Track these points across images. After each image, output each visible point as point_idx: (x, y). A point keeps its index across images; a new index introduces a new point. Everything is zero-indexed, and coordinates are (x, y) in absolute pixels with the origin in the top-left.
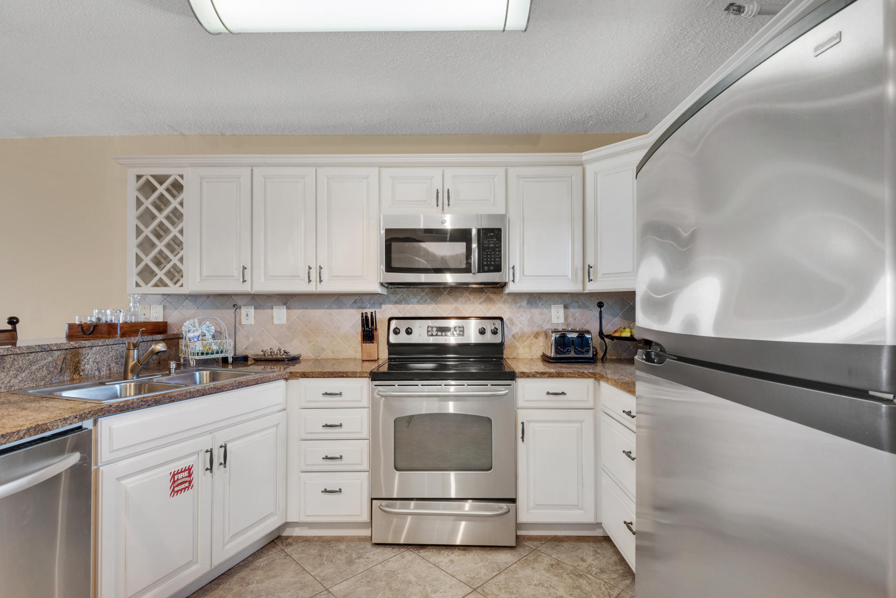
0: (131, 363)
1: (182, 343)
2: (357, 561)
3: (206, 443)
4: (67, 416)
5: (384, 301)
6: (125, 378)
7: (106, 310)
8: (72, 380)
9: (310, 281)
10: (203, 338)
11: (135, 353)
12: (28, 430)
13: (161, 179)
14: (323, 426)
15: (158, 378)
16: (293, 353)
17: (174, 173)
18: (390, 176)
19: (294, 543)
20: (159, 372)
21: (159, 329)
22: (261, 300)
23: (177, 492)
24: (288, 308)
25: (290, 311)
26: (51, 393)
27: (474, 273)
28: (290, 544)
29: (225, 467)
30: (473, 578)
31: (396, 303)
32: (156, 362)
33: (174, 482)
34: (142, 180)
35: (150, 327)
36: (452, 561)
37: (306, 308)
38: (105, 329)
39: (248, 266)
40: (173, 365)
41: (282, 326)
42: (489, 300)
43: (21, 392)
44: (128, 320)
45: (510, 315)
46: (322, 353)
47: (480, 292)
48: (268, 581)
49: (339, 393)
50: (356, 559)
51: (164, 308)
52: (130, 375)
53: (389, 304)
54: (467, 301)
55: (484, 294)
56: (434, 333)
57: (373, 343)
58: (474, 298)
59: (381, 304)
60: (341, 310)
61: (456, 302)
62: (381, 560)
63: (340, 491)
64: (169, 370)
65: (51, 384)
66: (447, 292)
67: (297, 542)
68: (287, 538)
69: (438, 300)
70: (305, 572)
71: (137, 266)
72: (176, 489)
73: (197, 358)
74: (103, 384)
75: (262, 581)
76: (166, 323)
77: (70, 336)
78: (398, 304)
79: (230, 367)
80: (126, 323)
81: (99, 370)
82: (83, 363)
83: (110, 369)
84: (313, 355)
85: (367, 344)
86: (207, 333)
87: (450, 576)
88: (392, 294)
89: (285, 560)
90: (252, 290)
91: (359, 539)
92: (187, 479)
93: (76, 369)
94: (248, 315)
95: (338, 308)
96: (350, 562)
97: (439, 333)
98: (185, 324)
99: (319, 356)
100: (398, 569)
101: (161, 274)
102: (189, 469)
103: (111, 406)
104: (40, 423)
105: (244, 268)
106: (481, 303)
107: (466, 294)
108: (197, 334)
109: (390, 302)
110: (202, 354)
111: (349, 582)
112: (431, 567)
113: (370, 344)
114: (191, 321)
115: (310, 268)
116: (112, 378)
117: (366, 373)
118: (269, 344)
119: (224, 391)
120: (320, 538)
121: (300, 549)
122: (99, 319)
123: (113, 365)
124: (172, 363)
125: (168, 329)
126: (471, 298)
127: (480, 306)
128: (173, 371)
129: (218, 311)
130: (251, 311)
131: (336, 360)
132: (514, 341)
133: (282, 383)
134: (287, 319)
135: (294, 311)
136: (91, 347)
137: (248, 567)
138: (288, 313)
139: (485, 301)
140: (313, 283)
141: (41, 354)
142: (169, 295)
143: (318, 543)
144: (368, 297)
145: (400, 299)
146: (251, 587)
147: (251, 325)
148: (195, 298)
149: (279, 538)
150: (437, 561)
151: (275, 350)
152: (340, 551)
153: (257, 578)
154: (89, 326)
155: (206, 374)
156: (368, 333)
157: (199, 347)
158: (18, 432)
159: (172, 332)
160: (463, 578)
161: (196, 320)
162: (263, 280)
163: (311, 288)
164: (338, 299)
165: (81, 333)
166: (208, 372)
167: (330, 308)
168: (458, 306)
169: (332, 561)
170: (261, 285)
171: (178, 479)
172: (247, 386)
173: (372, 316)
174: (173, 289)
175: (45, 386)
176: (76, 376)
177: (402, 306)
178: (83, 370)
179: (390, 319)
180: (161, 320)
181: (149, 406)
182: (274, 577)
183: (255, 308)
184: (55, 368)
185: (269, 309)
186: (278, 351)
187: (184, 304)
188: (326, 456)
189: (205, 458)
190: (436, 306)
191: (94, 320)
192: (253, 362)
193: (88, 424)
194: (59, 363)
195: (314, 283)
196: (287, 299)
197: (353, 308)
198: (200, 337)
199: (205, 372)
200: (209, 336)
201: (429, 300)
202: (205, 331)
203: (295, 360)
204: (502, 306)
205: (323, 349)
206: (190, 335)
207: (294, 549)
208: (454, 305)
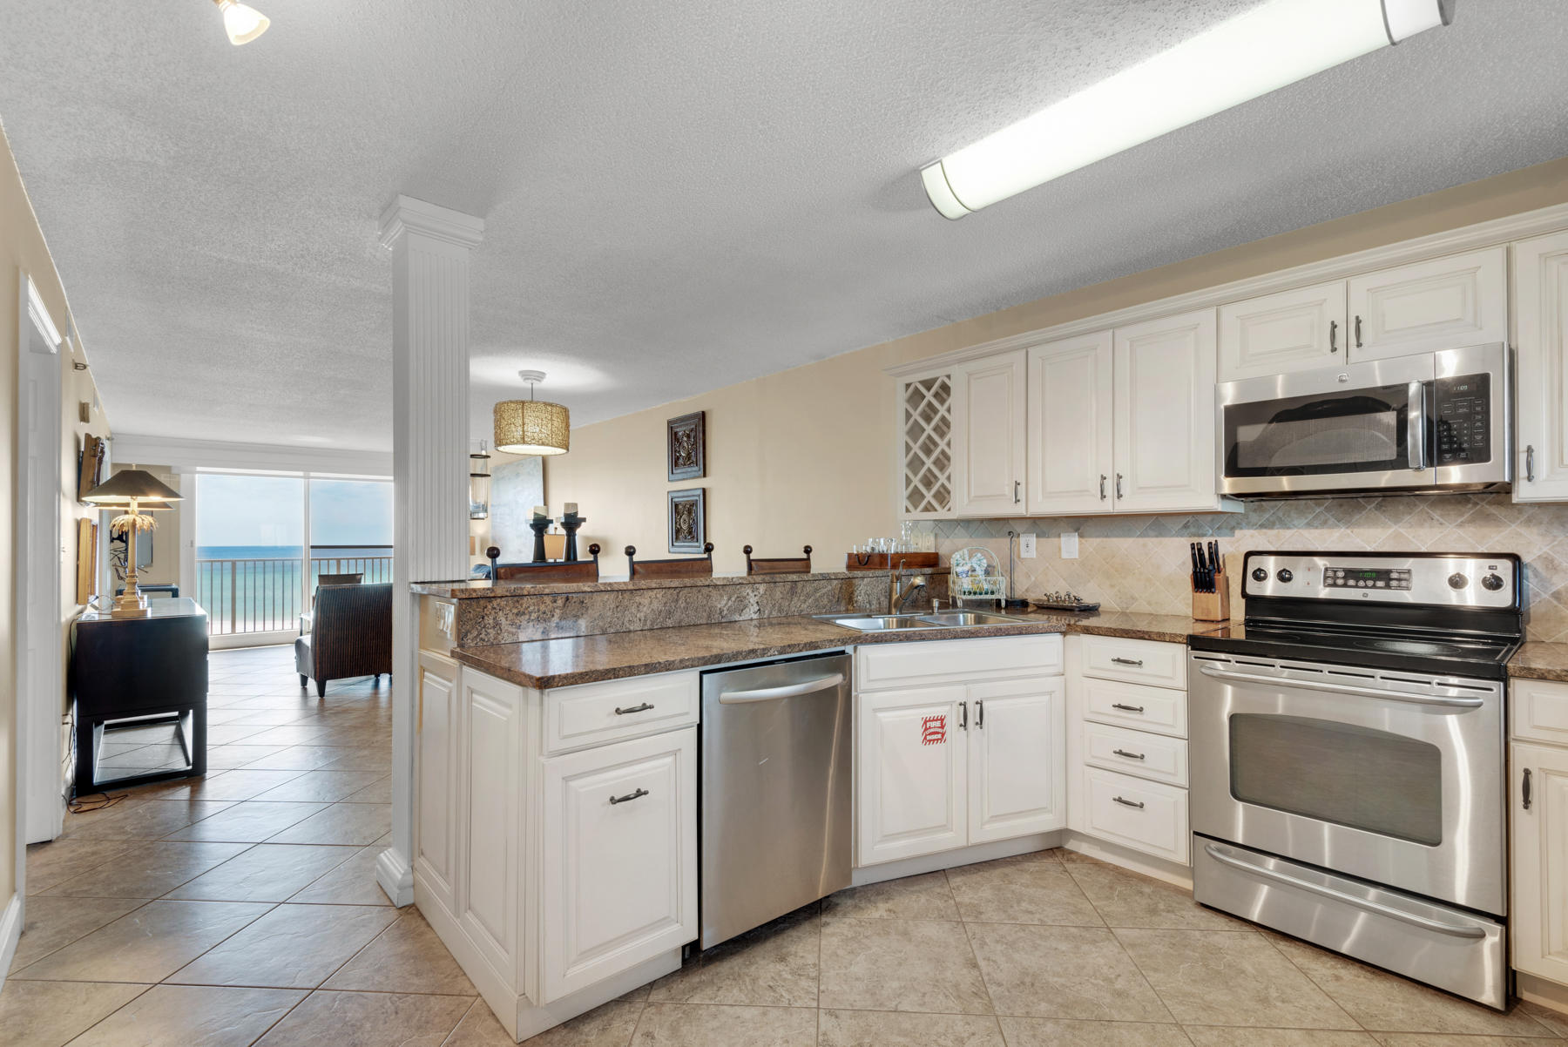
0: (895, 597)
1: (951, 578)
2: (1164, 914)
3: (959, 694)
4: (832, 638)
5: (1238, 524)
6: (890, 613)
7: (879, 539)
8: (847, 611)
9: (1103, 497)
10: (973, 573)
11: (897, 586)
12: (805, 644)
13: (928, 384)
14: (1114, 706)
15: (919, 616)
16: (1088, 600)
17: (939, 373)
18: (1237, 317)
19: (1078, 861)
20: (923, 610)
21: (930, 562)
22: (1045, 525)
23: (930, 741)
24: (1081, 536)
25: (1083, 540)
26: (828, 619)
27: (1418, 469)
28: (1074, 861)
29: (981, 728)
30: (1371, 1016)
31: (1262, 526)
32: (925, 599)
33: (926, 729)
34: (911, 389)
35: (920, 559)
36: (1338, 978)
37: (1107, 536)
38: (877, 560)
39: (1022, 481)
40: (936, 603)
41: (1072, 561)
42: (1487, 518)
43: (808, 616)
44: (899, 551)
45: (1546, 549)
46: (1133, 604)
47: (1460, 503)
48: (1034, 889)
49: (1137, 661)
50: (1163, 910)
51: (936, 535)
52: (893, 610)
53: (1248, 529)
54: (1425, 520)
55: (1470, 506)
56: (1340, 582)
57: (1213, 593)
58: (1442, 516)
59: (1233, 529)
60: (1163, 539)
61: (1395, 523)
62: (1203, 926)
63: (1142, 806)
64: (932, 608)
65: (830, 613)
66: (1373, 505)
67: (1082, 861)
68: (1071, 852)
69: (1353, 520)
70: (1084, 897)
71: (906, 489)
72: (928, 738)
73: (965, 597)
74: (869, 616)
75: (1028, 886)
76: (937, 554)
77: (850, 567)
78: (1266, 528)
79: (1003, 612)
80: (897, 553)
81: (870, 602)
82: (856, 594)
83: (880, 603)
84: (1118, 605)
85: (1202, 594)
86: (977, 568)
87: (1324, 994)
88: (1255, 511)
89: (1062, 876)
90: (1027, 512)
91: (1176, 889)
92: (940, 730)
93: (850, 600)
94: (1029, 546)
95: (1157, 536)
96: (1153, 911)
97: (1351, 582)
98: (954, 556)
99: (1127, 608)
100: (1228, 948)
101: (929, 496)
102: (942, 720)
103: (867, 635)
104: (814, 640)
105: (1017, 484)
106: (1461, 525)
107: (1423, 507)
108: (966, 568)
109: (1250, 525)
110: (970, 593)
111: (1143, 932)
112: (1291, 969)
113: (1207, 594)
114: (961, 552)
115: (1104, 478)
116: (880, 612)
117: (1181, 636)
118: (1056, 586)
119: (978, 637)
120: (1116, 868)
121: (1085, 871)
122: (873, 549)
123: (882, 599)
124: (935, 600)
125: (940, 563)
126: (1436, 515)
127: (1460, 531)
128: (936, 610)
129: (994, 539)
130: (1032, 540)
131: (1154, 617)
132: (1560, 606)
133: (1058, 637)
134: (1080, 552)
135: (1091, 540)
136: (863, 578)
137: (1015, 865)
138: (1081, 543)
139: (1472, 521)
140: (1109, 500)
141: (823, 582)
142: (941, 521)
143: (1112, 873)
144: (1209, 518)
145: (1271, 519)
146: (1013, 887)
147: (1032, 559)
148: (967, 523)
149: (1060, 848)
150: (1306, 967)
151: (1063, 594)
152: (1141, 893)
153: (1023, 881)
154: (864, 555)
155: (970, 616)
156: (1205, 575)
157: (967, 583)
158: (799, 645)
159: (944, 566)
160: (1350, 1007)
161: (966, 551)
162: (1040, 498)
163: (1107, 507)
164: (1156, 522)
165: (858, 564)
166: (973, 615)
167: (1142, 535)
168: (1401, 530)
169: (1126, 899)
170: (1040, 506)
171: (930, 728)
172: (1007, 635)
173: (1210, 548)
174: (942, 514)
175: (826, 613)
176: (850, 607)
177: (1274, 532)
178: (856, 602)
179: (1249, 554)
180: (933, 551)
181: (901, 641)
182: (1044, 888)
183: (1037, 536)
184: (834, 597)
185: (1055, 537)
186: (1067, 597)
187: (956, 531)
188: (1121, 751)
189: (958, 711)
190: (1349, 531)
191: (869, 550)
192: (1035, 608)
193: (849, 649)
194: (837, 592)
195: (1111, 501)
196: (1079, 523)
197: (1182, 536)
198: (970, 573)
199: (969, 615)
200: (980, 572)
201: (1332, 521)
202: (975, 565)
203: (1091, 610)
204: (1523, 530)
205: (1133, 598)
206: (959, 569)
207: (1076, 868)
208: (1392, 530)
